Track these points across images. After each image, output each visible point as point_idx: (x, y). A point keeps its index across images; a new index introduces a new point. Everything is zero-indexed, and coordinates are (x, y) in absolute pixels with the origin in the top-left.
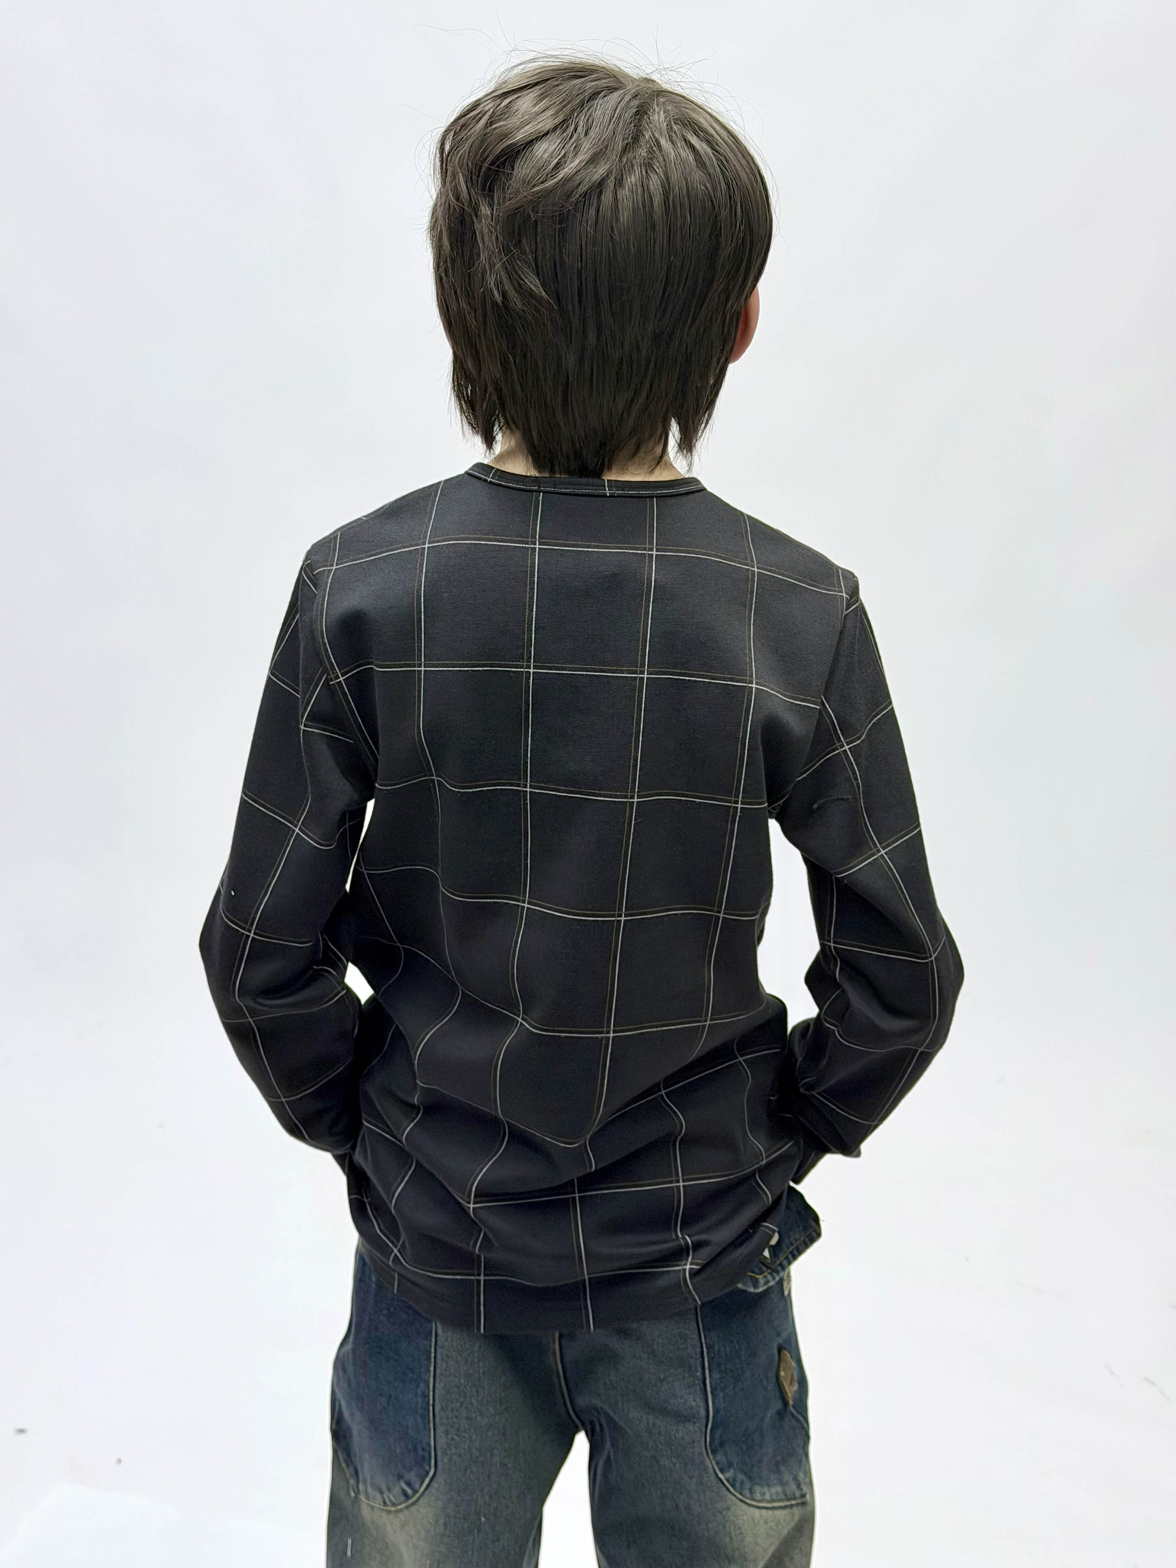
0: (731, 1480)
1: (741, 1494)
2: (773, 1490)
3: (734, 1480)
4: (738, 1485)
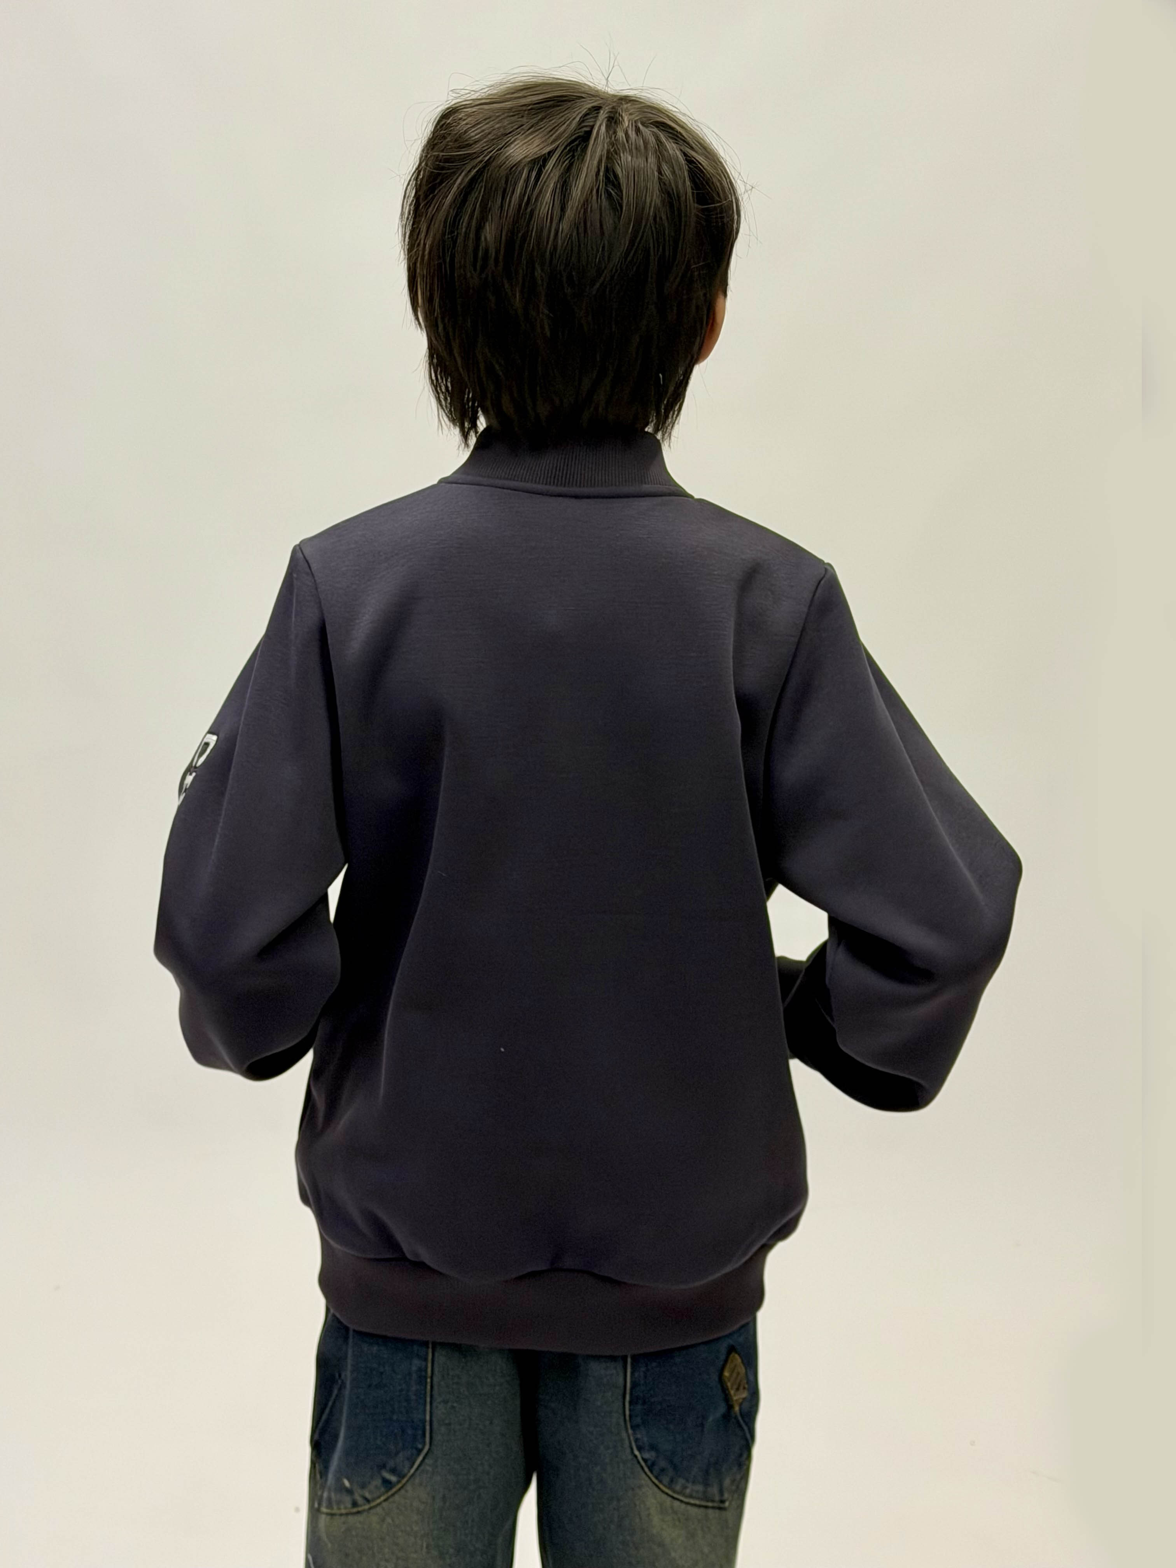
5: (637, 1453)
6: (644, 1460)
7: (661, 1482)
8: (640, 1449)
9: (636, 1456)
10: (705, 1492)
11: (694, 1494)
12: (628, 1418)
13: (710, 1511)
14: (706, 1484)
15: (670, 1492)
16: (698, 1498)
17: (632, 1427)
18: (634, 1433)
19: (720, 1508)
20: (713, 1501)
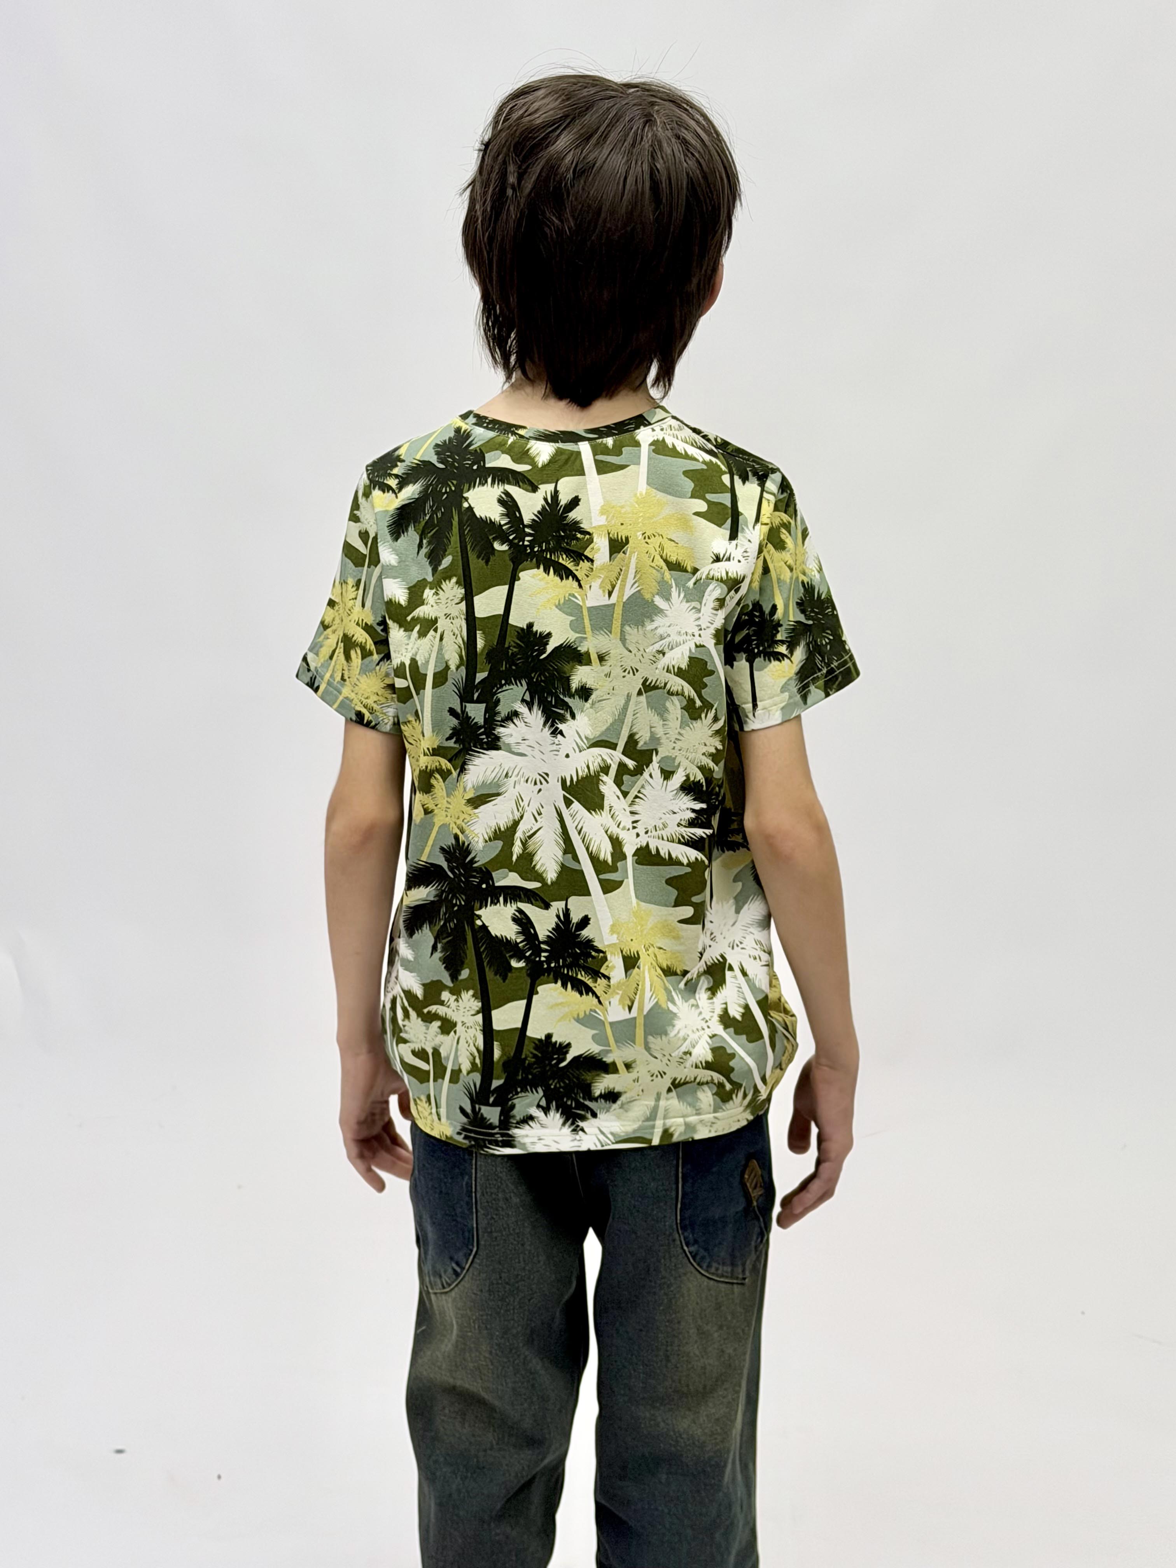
0: (693, 1254)
1: (698, 1265)
2: (725, 1268)
3: (696, 1254)
4: (698, 1258)
5: (685, 1248)
6: (690, 1253)
7: (701, 1267)
8: (687, 1246)
9: (684, 1251)
10: (732, 1271)
11: (725, 1274)
12: (678, 1221)
13: (735, 1286)
14: (733, 1264)
15: (707, 1275)
16: (727, 1277)
17: (681, 1228)
18: (683, 1234)
19: (742, 1284)
20: (737, 1278)
